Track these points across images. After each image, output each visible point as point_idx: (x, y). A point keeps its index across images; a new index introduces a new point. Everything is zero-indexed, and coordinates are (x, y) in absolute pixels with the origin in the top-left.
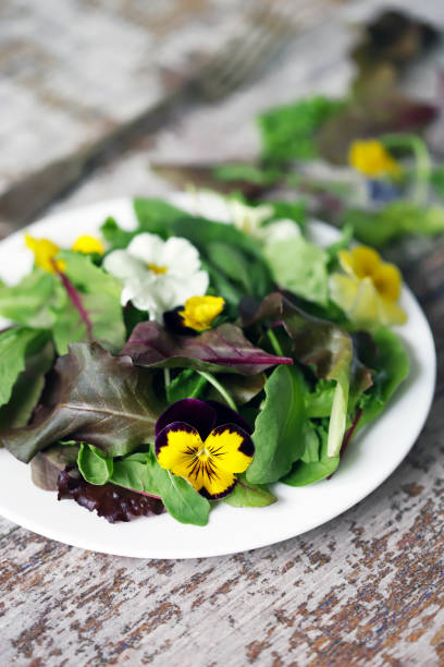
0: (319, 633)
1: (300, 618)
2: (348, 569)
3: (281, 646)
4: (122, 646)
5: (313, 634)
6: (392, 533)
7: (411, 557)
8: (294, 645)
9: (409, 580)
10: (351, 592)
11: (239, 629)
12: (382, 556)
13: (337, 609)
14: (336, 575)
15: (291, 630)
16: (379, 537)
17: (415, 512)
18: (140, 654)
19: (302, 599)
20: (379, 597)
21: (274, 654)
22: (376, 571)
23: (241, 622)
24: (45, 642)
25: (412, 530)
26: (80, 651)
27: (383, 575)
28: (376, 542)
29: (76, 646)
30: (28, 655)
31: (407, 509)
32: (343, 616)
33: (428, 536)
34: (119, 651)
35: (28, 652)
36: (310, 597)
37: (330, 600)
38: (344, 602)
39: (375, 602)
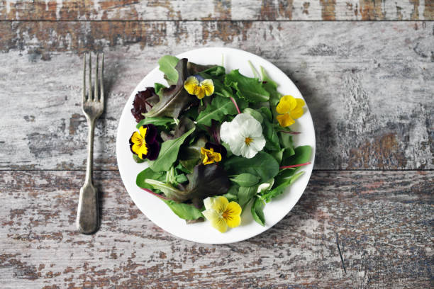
0: (90, 280)
1: (90, 270)
2: (118, 266)
3: (76, 275)
4: (37, 238)
5: (88, 279)
6: (141, 265)
7: (138, 278)
8: (80, 278)
9: (130, 284)
10: (111, 275)
11: (71, 260)
12: (131, 271)
13: (102, 277)
14: (113, 265)
15: (84, 272)
16: (137, 263)
17: (154, 264)
18: (39, 244)
19: (96, 265)
20: (117, 283)
21: (72, 276)
22: (124, 274)
23: (74, 258)
24: (19, 218)
25: (148, 269)
26: (25, 229)
27: (125, 277)
28: (135, 264)
29: (26, 226)
30: (12, 218)
31: (154, 261)
32: (101, 280)
33: (150, 275)
34: (35, 238)
35: (12, 217)
36: (99, 266)
37: (103, 272)
38: (106, 276)
39: (114, 284)
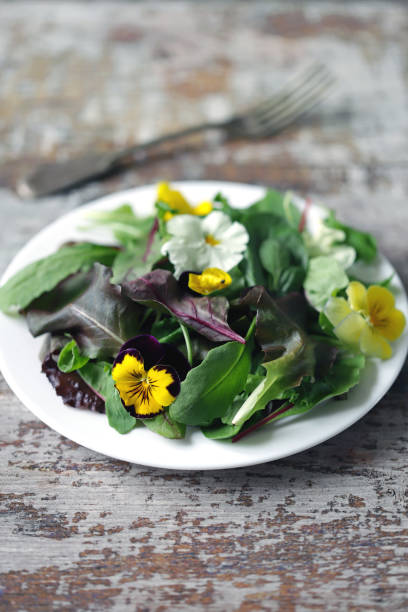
0: (190, 541)
1: (190, 524)
2: (255, 519)
3: (159, 532)
4: (75, 467)
5: (185, 539)
6: (309, 517)
7: (301, 539)
8: (167, 537)
9: (282, 551)
10: (239, 533)
11: (148, 505)
12: (284, 526)
13: (218, 536)
14: (243, 517)
15: (176, 528)
16: (297, 514)
17: (339, 516)
18: (77, 478)
19: (205, 515)
20: (252, 548)
21: (150, 533)
22: (270, 531)
23: (155, 502)
24: (38, 435)
25: (323, 524)
26: (49, 453)
27: (270, 537)
28: (293, 515)
29: (50, 449)
30: (20, 435)
31: (336, 511)
32: (216, 543)
33: (328, 535)
34: (68, 468)
35: (22, 433)
36: (211, 518)
37: (222, 528)
38: (226, 535)
39: (245, 549)
